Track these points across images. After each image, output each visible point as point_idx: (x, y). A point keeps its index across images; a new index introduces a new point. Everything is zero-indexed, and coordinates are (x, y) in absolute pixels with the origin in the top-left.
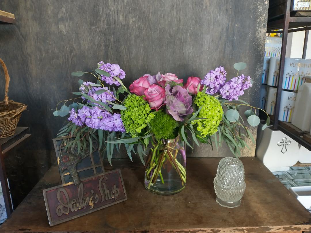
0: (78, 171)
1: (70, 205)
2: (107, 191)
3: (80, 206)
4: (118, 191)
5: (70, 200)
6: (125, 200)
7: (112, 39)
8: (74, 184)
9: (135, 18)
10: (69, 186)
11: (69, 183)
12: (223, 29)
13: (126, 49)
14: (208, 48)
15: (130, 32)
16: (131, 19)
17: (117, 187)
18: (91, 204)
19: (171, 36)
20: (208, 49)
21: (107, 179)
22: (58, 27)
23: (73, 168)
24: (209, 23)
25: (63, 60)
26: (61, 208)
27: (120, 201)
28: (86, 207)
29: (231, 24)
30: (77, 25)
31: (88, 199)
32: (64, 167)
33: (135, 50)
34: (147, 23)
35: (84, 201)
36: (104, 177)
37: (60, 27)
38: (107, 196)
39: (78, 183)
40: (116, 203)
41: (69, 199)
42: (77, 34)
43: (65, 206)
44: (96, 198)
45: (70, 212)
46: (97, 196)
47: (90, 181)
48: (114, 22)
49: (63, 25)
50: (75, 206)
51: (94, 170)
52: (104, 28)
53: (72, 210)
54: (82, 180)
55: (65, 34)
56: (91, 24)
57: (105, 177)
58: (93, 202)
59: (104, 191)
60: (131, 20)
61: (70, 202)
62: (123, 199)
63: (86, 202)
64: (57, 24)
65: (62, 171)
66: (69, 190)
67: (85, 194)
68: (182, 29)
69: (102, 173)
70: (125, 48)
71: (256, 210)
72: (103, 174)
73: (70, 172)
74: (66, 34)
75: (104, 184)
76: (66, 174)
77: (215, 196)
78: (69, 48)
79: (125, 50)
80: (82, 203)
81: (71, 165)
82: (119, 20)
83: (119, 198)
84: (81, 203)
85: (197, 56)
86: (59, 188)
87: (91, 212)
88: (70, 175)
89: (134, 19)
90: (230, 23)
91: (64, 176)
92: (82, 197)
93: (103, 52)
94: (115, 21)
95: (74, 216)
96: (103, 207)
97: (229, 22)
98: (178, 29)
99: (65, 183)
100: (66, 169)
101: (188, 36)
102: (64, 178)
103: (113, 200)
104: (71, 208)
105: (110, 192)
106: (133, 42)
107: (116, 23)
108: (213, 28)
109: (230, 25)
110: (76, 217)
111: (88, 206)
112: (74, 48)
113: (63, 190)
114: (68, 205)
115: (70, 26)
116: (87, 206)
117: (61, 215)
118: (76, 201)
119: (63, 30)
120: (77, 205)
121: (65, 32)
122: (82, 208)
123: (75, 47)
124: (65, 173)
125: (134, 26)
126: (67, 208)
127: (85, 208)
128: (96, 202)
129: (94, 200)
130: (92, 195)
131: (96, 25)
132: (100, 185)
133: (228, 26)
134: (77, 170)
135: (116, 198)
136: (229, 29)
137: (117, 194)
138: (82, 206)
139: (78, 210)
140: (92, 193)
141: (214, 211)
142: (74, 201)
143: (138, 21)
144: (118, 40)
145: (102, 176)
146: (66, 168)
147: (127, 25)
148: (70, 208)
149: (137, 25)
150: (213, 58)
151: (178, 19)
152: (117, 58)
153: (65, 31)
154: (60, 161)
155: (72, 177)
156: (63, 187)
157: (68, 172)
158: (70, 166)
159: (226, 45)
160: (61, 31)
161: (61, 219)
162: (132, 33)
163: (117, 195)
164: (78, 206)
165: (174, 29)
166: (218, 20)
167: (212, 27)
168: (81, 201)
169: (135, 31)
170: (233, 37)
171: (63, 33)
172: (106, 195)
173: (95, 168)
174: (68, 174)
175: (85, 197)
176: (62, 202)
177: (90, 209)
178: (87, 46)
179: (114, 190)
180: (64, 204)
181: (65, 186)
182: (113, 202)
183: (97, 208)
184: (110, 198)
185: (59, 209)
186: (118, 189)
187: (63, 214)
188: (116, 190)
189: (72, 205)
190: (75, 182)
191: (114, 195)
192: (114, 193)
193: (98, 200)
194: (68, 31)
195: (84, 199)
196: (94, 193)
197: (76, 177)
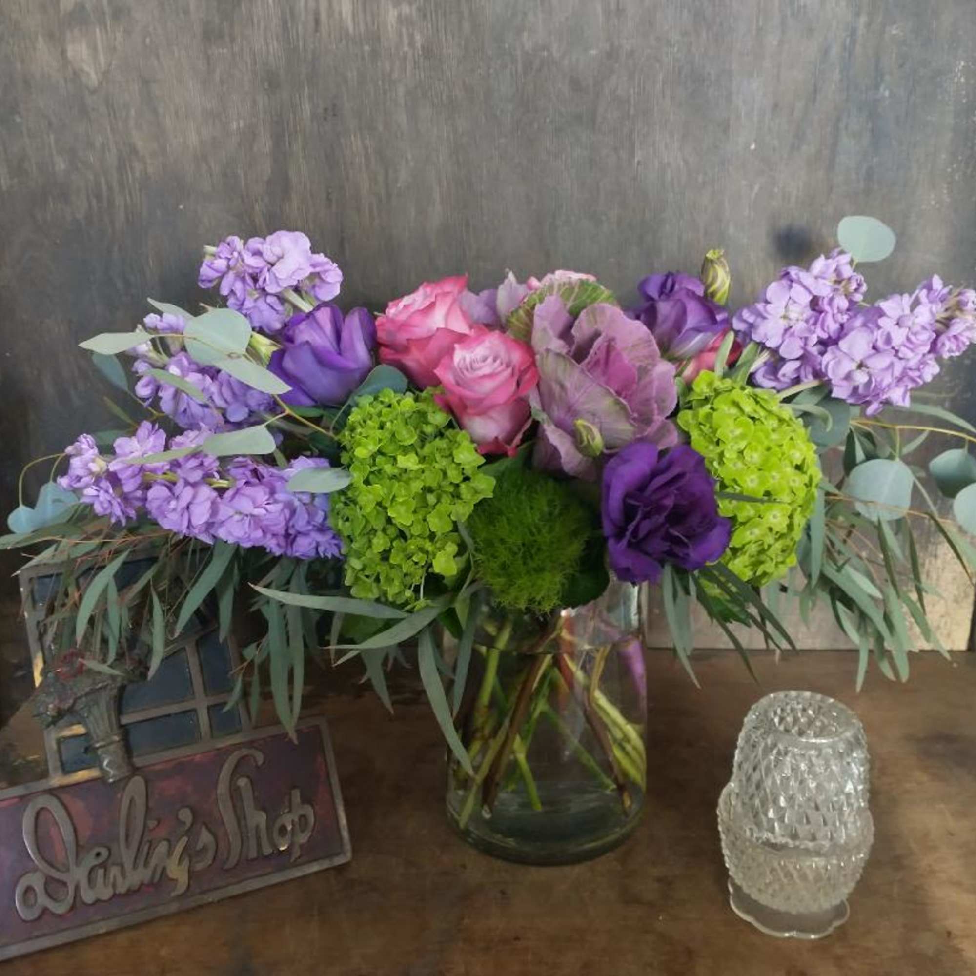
0: (125, 720)
1: (78, 874)
2: (258, 819)
3: (123, 874)
4: (312, 820)
5: (82, 849)
6: (339, 861)
7: (307, 106)
8: (101, 781)
9: (410, 4)
10: (78, 785)
11: (82, 775)
12: (826, 52)
13: (370, 151)
14: (755, 141)
15: (388, 67)
16: (391, 7)
17: (307, 800)
18: (178, 872)
19: (576, 84)
20: (753, 147)
21: (260, 762)
22: (63, 52)
23: (103, 704)
24: (758, 21)
25: (89, 202)
26: (36, 888)
27: (315, 867)
28: (152, 883)
29: (868, 25)
30: (148, 40)
31: (163, 847)
32: (57, 702)
33: (410, 157)
34: (466, 26)
35: (143, 856)
36: (245, 752)
37: (70, 54)
38: (253, 843)
39: (124, 775)
40: (297, 873)
41: (77, 844)
42: (146, 82)
43: (56, 875)
44: (199, 846)
45: (78, 904)
46: (205, 837)
47: (180, 768)
48: (312, 24)
49: (84, 46)
50: (100, 879)
51: (203, 717)
52: (268, 52)
53: (88, 896)
54: (138, 762)
55: (96, 83)
56: (210, 35)
57: (251, 752)
58: (186, 863)
59: (240, 817)
60: (391, 15)
61: (78, 862)
62: (330, 856)
63: (153, 862)
64: (56, 38)
65: (50, 719)
66: (78, 806)
67: (153, 824)
68: (631, 53)
69: (237, 730)
70: (366, 148)
72: (243, 740)
73: (86, 725)
74: (100, 83)
75: (243, 783)
76: (67, 733)
78: (114, 150)
79: (367, 155)
80: (135, 866)
81: (93, 691)
82: (337, 16)
84: (128, 865)
85: (700, 179)
86: (31, 794)
87: (174, 907)
88: (87, 735)
89: (406, 9)
90: (863, 19)
91: (59, 742)
92: (135, 844)
93: (266, 168)
94: (317, 21)
95: (97, 922)
97: (858, 14)
98: (612, 54)
99: (60, 772)
100: (71, 710)
101: (659, 86)
102: (59, 751)
103: (280, 860)
104: (84, 883)
105: (270, 823)
106: (402, 118)
107: (324, 29)
108: (781, 42)
109: (861, 30)
110: (103, 928)
111: (163, 881)
112: (134, 151)
113: (53, 804)
114: (68, 870)
115: (115, 48)
117: (36, 916)
118: (110, 854)
119: (86, 68)
120: (112, 876)
121: (93, 78)
122: (134, 887)
123: (140, 144)
124: (62, 729)
125: (406, 40)
126: (64, 884)
127: (147, 889)
128: (199, 867)
129: (190, 855)
130: (186, 833)
131: (233, 40)
132: (222, 788)
133: (853, 32)
134: (120, 712)
135: (297, 852)
136: (858, 49)
137: (302, 831)
138: (135, 878)
140: (184, 823)
142: (98, 854)
143: (425, 16)
144: (334, 106)
145: (235, 747)
146: (66, 706)
147: (375, 37)
148: (77, 888)
149: (418, 37)
150: (776, 190)
151: (613, 6)
152: (328, 194)
153: (96, 73)
154: (45, 673)
155: (98, 745)
156: (53, 791)
157: (79, 723)
158: (87, 695)
159: (842, 125)
160: (77, 75)
161: (36, 933)
162: (395, 75)
163: (303, 838)
164: (115, 877)
165: (593, 52)
166: (805, 6)
167: (775, 43)
168: (127, 856)
169: (409, 67)
170: (877, 87)
171: (84, 79)
172: (252, 834)
173: (209, 708)
174: (79, 729)
175: (151, 842)
176: (43, 858)
177: (173, 894)
178: (193, 139)
179: (290, 812)
180: (52, 865)
181: (62, 788)
182: (282, 868)
183: (203, 892)
184: (267, 850)
185: (29, 890)
186: (309, 811)
187: (45, 911)
188: (302, 812)
189: (86, 873)
190: (108, 769)
191: (289, 836)
192: (289, 828)
193: (210, 854)
194: (106, 73)
195: (146, 849)
196: (194, 822)
197: (112, 748)
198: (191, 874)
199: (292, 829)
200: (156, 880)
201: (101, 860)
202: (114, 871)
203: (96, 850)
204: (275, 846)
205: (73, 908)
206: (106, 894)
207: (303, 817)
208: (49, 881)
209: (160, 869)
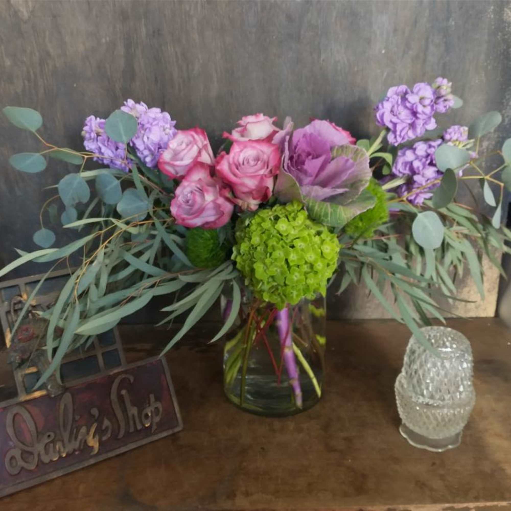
1: (40, 448)
2: (134, 411)
3: (64, 446)
4: (161, 409)
5: (39, 434)
6: (176, 430)
7: (144, 30)
8: (47, 396)
10: (35, 399)
11: (37, 394)
17: (157, 399)
18: (93, 443)
21: (132, 381)
25: (24, 83)
26: (16, 456)
27: (165, 434)
28: (79, 449)
31: (83, 430)
32: (21, 355)
33: (200, 58)
35: (73, 436)
36: (123, 376)
38: (131, 423)
39: (60, 392)
40: (155, 438)
41: (37, 432)
42: (54, 17)
43: (27, 449)
44: (104, 427)
45: (40, 464)
46: (106, 423)
47: (89, 386)
50: (51, 450)
51: (100, 359)
53: (46, 459)
54: (68, 385)
55: (27, 18)
57: (127, 376)
58: (97, 438)
59: (125, 411)
61: (39, 441)
62: (172, 428)
63: (80, 437)
65: (18, 365)
66: (36, 411)
67: (77, 418)
69: (119, 365)
70: (176, 52)
71: (499, 456)
72: (123, 370)
73: (37, 367)
74: (29, 18)
75: (124, 392)
76: (27, 372)
77: (397, 421)
78: (37, 54)
80: (70, 441)
83: (161, 426)
84: (66, 440)
86: (10, 406)
87: (92, 461)
88: (38, 372)
91: (23, 377)
92: (69, 428)
95: (51, 472)
96: (123, 450)
99: (24, 393)
100: (28, 360)
102: (23, 382)
103: (147, 431)
104: (43, 452)
105: (140, 412)
106: (195, 36)
110: (54, 475)
111: (85, 448)
112: (48, 54)
113: (22, 411)
114: (33, 446)
116: (82, 447)
117: (18, 472)
118: (55, 437)
119: (21, 9)
120: (57, 447)
121: (26, 15)
122: (70, 453)
123: (51, 51)
124: (24, 370)
126: (31, 453)
127: (77, 453)
128: (104, 438)
129: (100, 432)
130: (96, 421)
132: (114, 396)
135: (154, 427)
137: (157, 416)
138: (70, 447)
139: (61, 457)
140: (94, 416)
141: (396, 460)
142: (49, 436)
144: (159, 30)
145: (119, 374)
146: (26, 357)
148: (39, 455)
152: (156, 78)
153: (27, 12)
154: (12, 340)
156: (21, 404)
157: (33, 366)
158: (36, 351)
160: (16, 13)
161: (18, 481)
162: (192, 13)
163: (157, 419)
164: (59, 448)
168: (66, 436)
171: (20, 14)
172: (131, 419)
174: (33, 369)
175: (77, 427)
176: (19, 441)
177: (91, 454)
178: (81, 48)
179: (149, 406)
180: (24, 444)
181: (27, 402)
182: (147, 436)
183: (107, 452)
184: (139, 427)
185: (13, 458)
186: (159, 405)
187: (22, 468)
188: (156, 406)
189: (44, 446)
190: (51, 390)
191: (150, 419)
192: (150, 415)
193: (110, 431)
194: (32, 12)
195: (75, 431)
196: (100, 415)
197: (53, 378)
198: (100, 443)
199: (151, 415)
201: (51, 439)
202: (58, 445)
203: (48, 434)
204: (143, 425)
205: (37, 466)
206: (55, 457)
207: (157, 408)
208: (24, 452)
209: (83, 441)
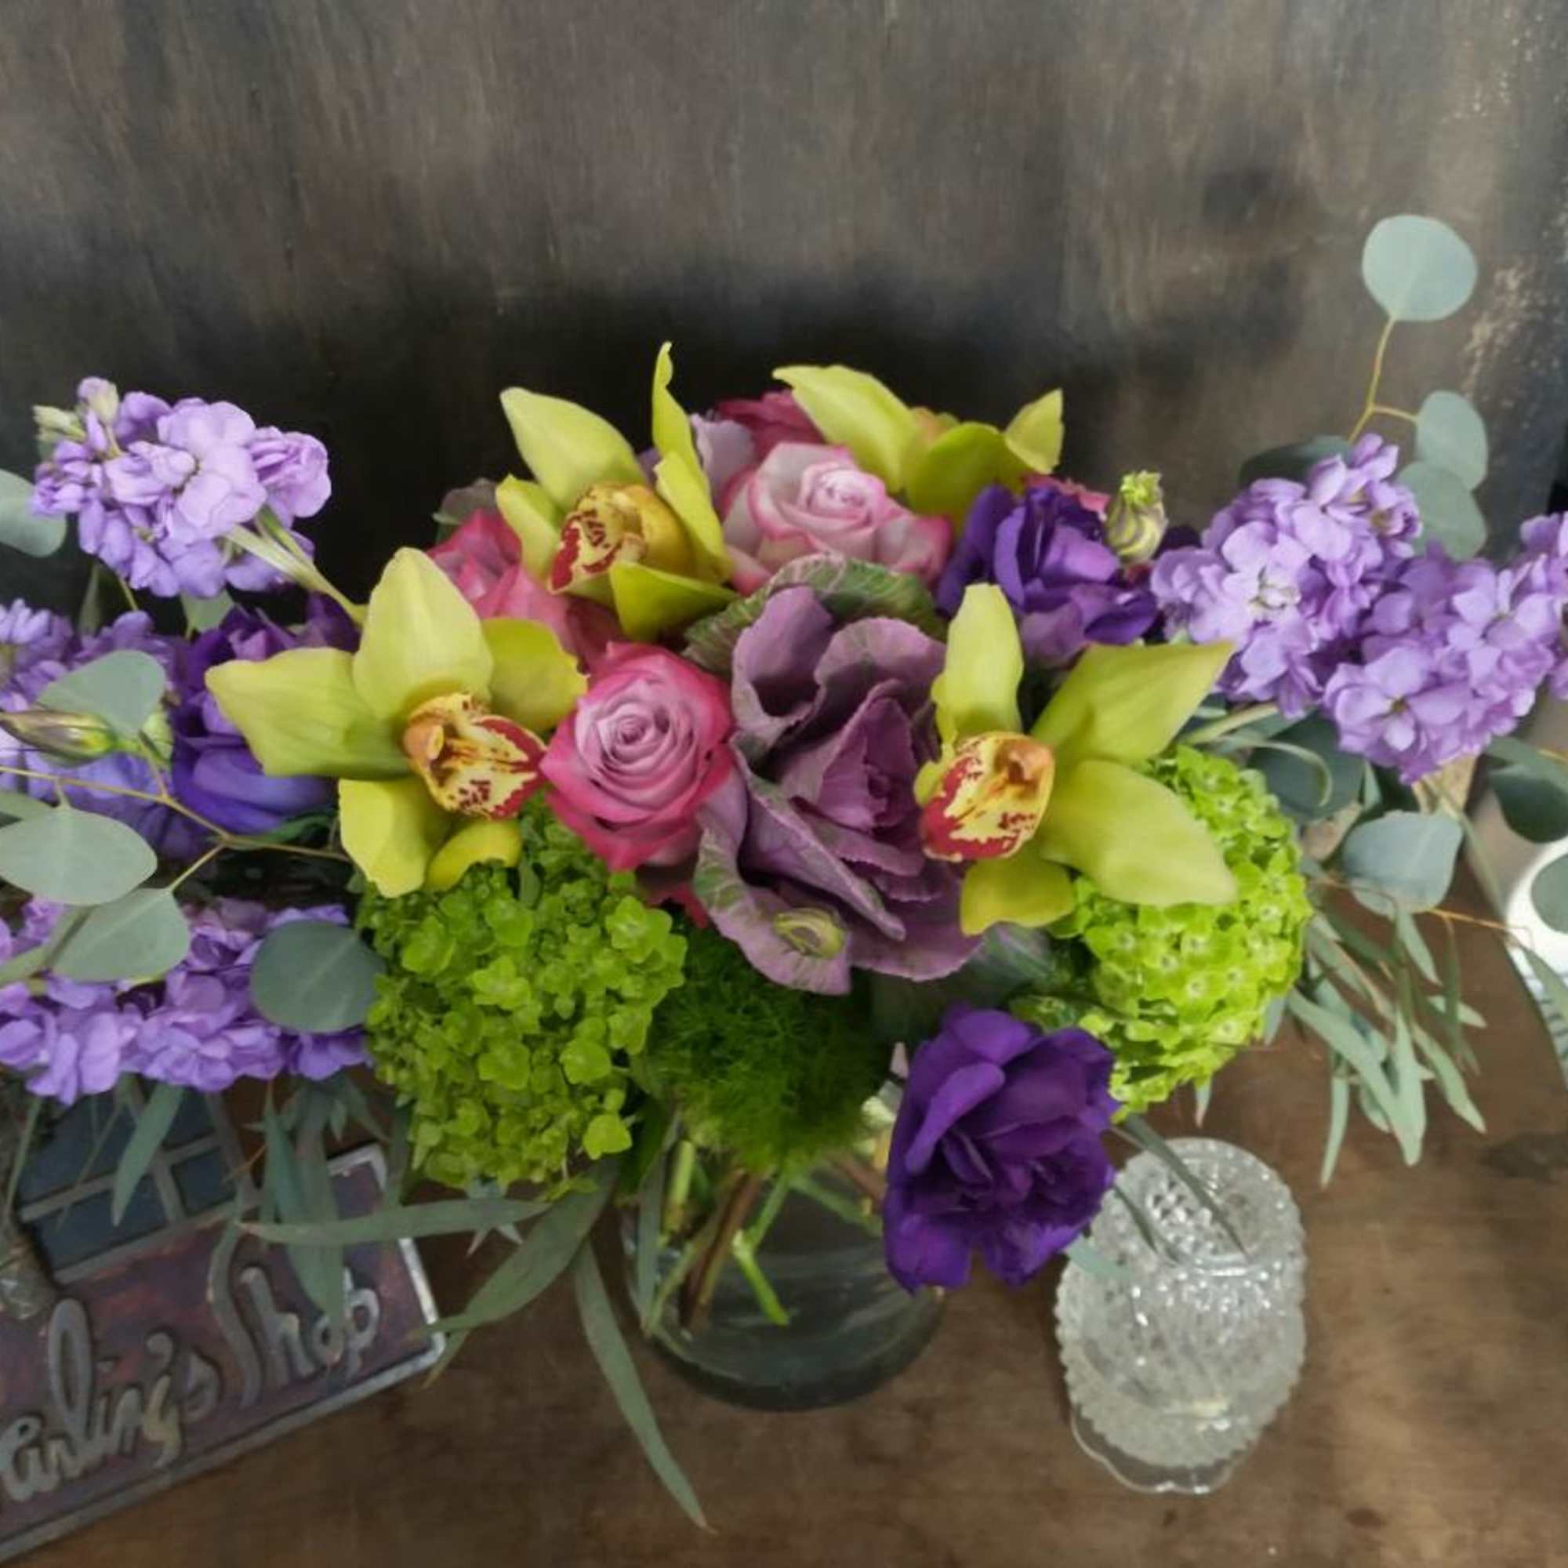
0: (29, 1214)
2: (286, 1325)
3: (72, 1451)
4: (374, 1310)
6: (427, 1361)
17: (363, 1281)
18: (162, 1432)
27: (389, 1378)
28: (122, 1453)
31: (130, 1398)
35: (99, 1419)
38: (280, 1362)
40: (359, 1393)
44: (191, 1384)
47: (138, 1270)
50: (34, 1466)
51: (166, 1184)
53: (20, 1492)
54: (65, 1276)
58: (173, 1414)
59: (255, 1331)
62: (411, 1357)
63: (117, 1424)
67: (105, 1368)
75: (250, 1276)
80: (88, 1433)
83: (378, 1359)
84: (77, 1435)
87: (164, 1482)
92: (84, 1396)
104: (9, 1474)
105: (305, 1330)
110: (52, 1531)
111: (137, 1447)
118: (42, 1428)
120: (53, 1456)
122: (94, 1464)
128: (196, 1415)
130: (167, 1372)
132: (215, 1293)
135: (355, 1365)
137: (361, 1330)
138: (93, 1450)
139: (65, 1480)
140: (156, 1357)
142: (24, 1429)
163: (364, 1339)
164: (59, 1457)
168: (72, 1421)
172: (275, 1353)
173: (174, 1169)
175: (108, 1394)
177: (160, 1463)
182: (335, 1390)
183: (209, 1450)
184: (305, 1369)
186: (368, 1297)
188: (358, 1302)
189: (10, 1459)
191: (339, 1344)
192: (338, 1331)
193: (210, 1395)
195: (101, 1406)
196: (176, 1352)
197: (15, 1267)
198: (184, 1429)
199: (344, 1332)
200: (128, 1448)
201: (31, 1435)
202: (55, 1448)
203: (20, 1423)
204: (318, 1361)
206: (48, 1483)
207: (360, 1309)
209: (130, 1433)
